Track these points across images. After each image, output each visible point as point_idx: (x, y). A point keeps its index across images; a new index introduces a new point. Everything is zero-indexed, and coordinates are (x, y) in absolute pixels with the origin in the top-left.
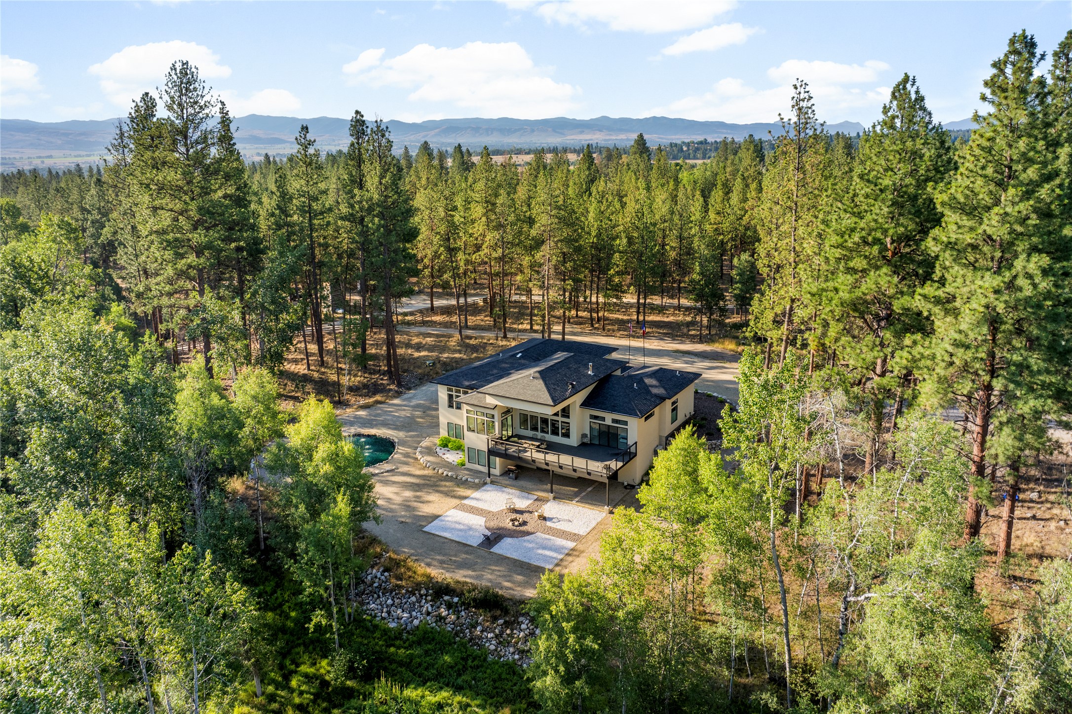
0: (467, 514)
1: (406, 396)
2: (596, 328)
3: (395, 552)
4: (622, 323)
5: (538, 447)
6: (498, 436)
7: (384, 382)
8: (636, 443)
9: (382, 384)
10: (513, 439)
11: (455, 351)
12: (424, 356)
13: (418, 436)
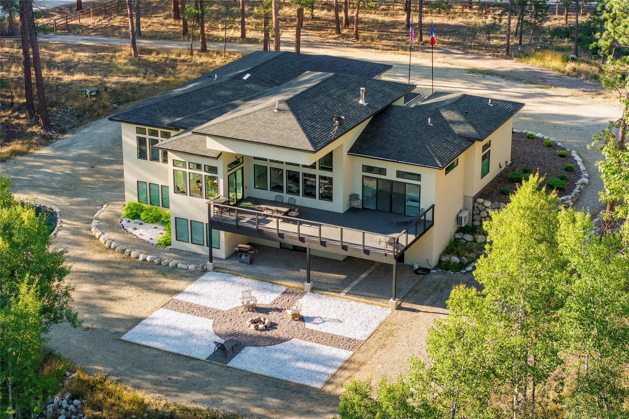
0: (184, 315)
1: (59, 143)
2: (344, 36)
3: (85, 371)
4: (383, 26)
5: (286, 214)
6: (223, 199)
7: (22, 122)
8: (433, 207)
9: (18, 125)
10: (244, 204)
11: (128, 73)
12: (80, 81)
13: (89, 203)
